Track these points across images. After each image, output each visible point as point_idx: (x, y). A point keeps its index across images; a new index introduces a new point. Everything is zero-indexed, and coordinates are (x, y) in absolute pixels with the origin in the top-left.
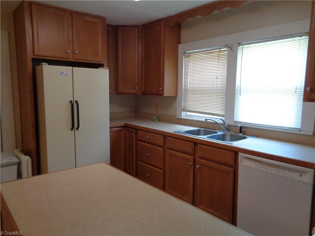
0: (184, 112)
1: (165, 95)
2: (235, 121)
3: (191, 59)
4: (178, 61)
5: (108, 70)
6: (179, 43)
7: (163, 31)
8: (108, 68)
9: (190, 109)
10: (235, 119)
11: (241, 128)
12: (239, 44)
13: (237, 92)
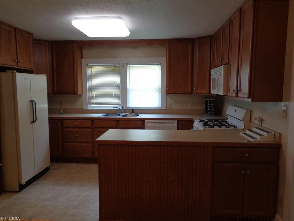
0: (89, 105)
1: (79, 94)
2: (128, 107)
3: (93, 69)
4: (82, 70)
5: (46, 76)
6: (82, 58)
7: (75, 50)
8: (45, 75)
9: (95, 103)
10: (128, 106)
11: (133, 110)
12: (127, 64)
13: (128, 91)
